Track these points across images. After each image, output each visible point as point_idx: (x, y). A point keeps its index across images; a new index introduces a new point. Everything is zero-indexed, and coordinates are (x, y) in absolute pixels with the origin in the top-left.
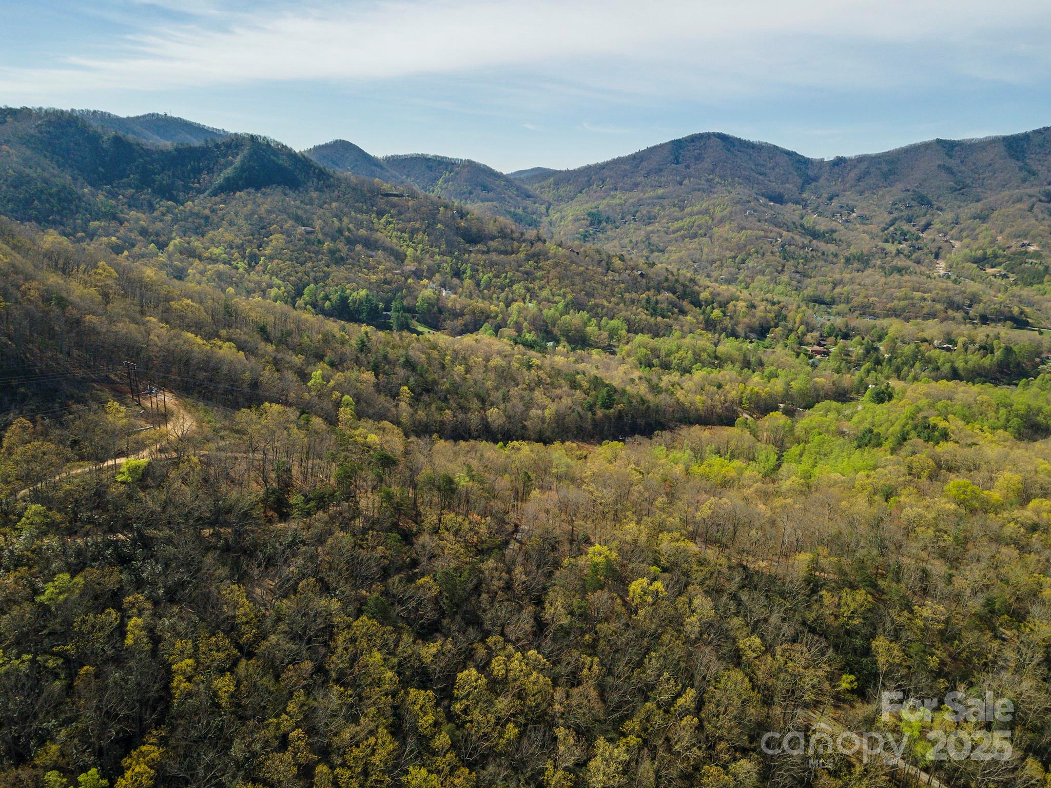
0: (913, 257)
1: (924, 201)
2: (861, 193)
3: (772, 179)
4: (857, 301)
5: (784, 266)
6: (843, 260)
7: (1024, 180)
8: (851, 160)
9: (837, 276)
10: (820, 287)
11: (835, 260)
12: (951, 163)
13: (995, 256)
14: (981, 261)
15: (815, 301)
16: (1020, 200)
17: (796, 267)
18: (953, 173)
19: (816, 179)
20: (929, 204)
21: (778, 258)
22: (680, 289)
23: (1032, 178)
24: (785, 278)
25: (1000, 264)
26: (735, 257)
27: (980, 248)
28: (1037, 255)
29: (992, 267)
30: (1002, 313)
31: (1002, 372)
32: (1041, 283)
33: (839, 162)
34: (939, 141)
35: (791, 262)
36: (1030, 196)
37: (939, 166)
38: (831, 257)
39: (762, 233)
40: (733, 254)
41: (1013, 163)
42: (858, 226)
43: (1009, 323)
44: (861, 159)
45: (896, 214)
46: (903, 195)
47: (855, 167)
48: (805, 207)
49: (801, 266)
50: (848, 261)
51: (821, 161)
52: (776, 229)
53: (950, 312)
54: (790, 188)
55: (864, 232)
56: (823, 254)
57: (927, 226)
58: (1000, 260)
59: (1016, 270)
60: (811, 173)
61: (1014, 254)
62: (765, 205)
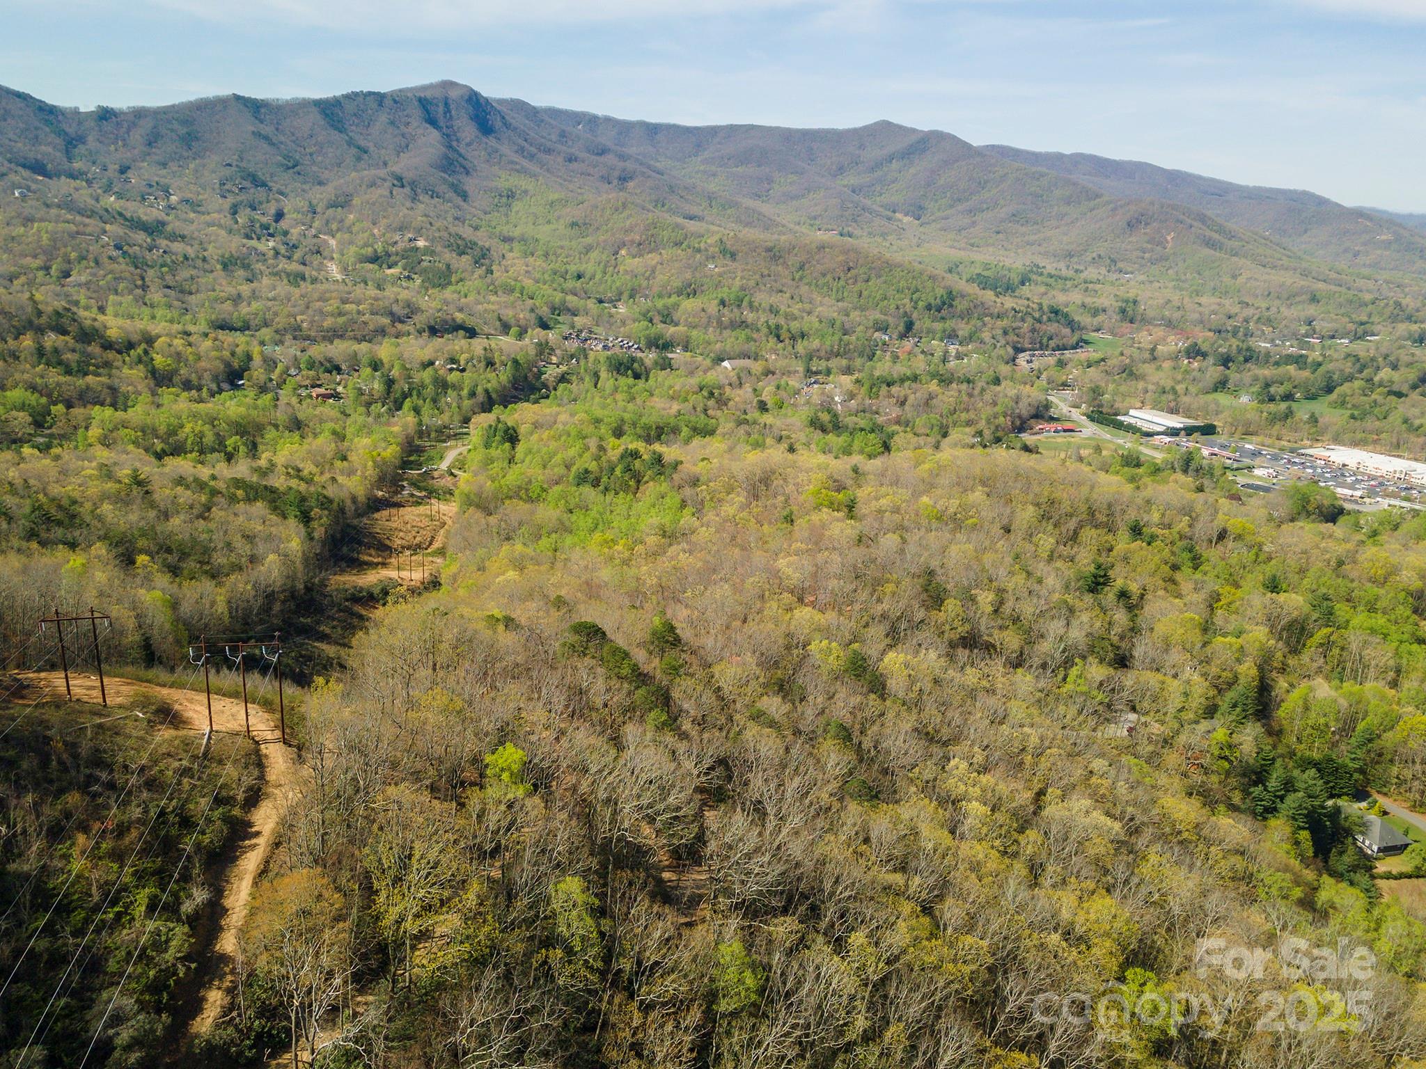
0: (295, 257)
1: (258, 183)
2: (164, 165)
3: (11, 135)
4: (281, 321)
5: (143, 279)
6: (219, 267)
7: (359, 159)
8: (122, 113)
9: (231, 290)
10: (218, 307)
11: (207, 266)
12: (268, 130)
13: (388, 255)
14: (374, 259)
15: (222, 328)
16: (372, 184)
17: (162, 278)
18: (273, 144)
19: (81, 139)
20: (264, 185)
21: (123, 266)
22: (73, 328)
23: (365, 157)
24: (156, 295)
25: (396, 264)
26: (47, 269)
27: (366, 245)
28: (429, 251)
29: (390, 267)
30: (446, 322)
31: (516, 389)
32: (450, 283)
33: (105, 115)
34: (237, 98)
35: (151, 273)
36: (384, 180)
37: (253, 133)
38: (199, 263)
39: (73, 228)
40: (38, 262)
41: (335, 136)
42: (192, 215)
43: (461, 333)
44: (139, 114)
45: (231, 200)
46: (228, 172)
47: (134, 124)
48: (89, 182)
49: (169, 277)
50: (225, 266)
51: (76, 112)
52: (87, 221)
53: (399, 326)
54: (49, 150)
55: (209, 225)
56: (186, 258)
57: (279, 216)
58: (393, 258)
59: (417, 270)
60: (71, 130)
61: (405, 250)
62: (36, 181)
